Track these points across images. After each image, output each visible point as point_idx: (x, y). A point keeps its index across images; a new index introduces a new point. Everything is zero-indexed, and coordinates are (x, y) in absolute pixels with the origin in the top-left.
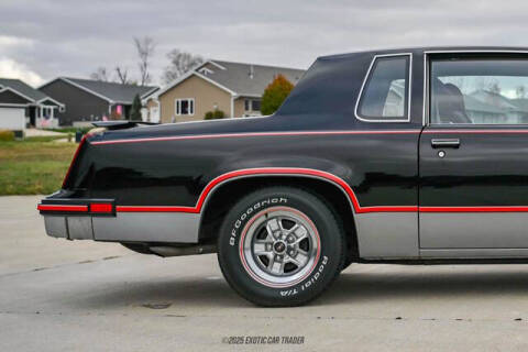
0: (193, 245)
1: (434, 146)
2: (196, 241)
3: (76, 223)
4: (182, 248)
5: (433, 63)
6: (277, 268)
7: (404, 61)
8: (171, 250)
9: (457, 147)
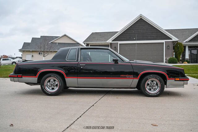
0: (36, 83)
1: (81, 66)
2: (37, 83)
3: (15, 79)
4: (34, 84)
5: (82, 50)
6: (51, 88)
7: (76, 49)
8: (32, 84)
9: (85, 66)
